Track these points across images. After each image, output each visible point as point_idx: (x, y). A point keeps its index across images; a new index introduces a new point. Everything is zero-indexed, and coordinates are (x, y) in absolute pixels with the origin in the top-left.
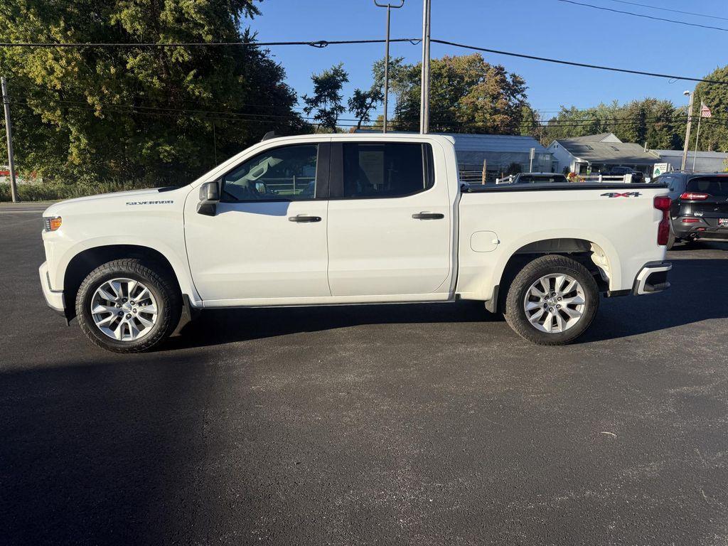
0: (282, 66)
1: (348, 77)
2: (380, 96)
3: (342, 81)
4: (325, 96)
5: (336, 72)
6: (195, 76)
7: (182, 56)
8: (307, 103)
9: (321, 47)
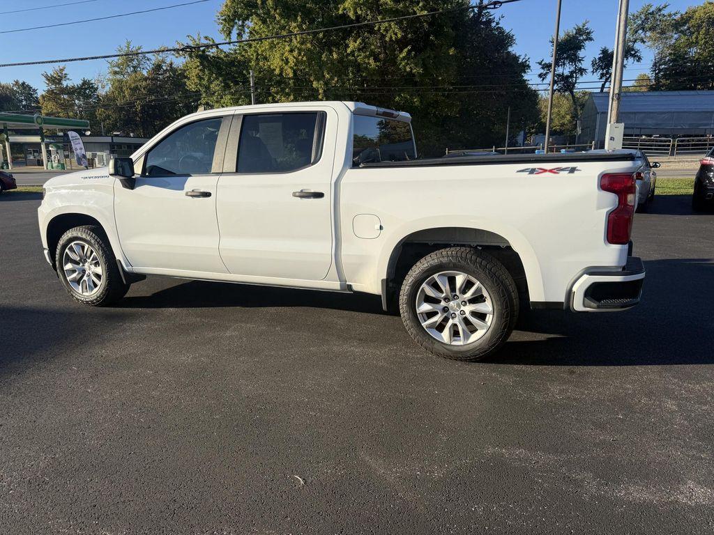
0: (512, 33)
1: (593, 36)
2: (633, 53)
3: (585, 40)
4: (564, 58)
5: (579, 31)
6: (409, 52)
7: (396, 34)
8: (543, 68)
9: (495, 8)
